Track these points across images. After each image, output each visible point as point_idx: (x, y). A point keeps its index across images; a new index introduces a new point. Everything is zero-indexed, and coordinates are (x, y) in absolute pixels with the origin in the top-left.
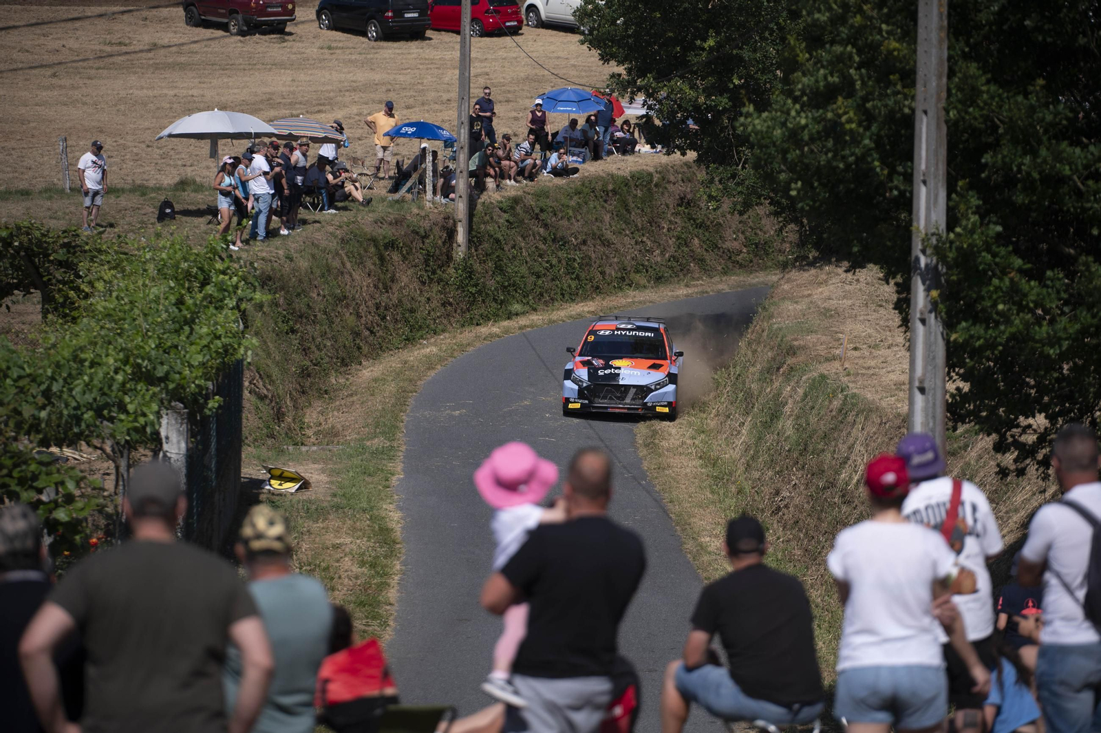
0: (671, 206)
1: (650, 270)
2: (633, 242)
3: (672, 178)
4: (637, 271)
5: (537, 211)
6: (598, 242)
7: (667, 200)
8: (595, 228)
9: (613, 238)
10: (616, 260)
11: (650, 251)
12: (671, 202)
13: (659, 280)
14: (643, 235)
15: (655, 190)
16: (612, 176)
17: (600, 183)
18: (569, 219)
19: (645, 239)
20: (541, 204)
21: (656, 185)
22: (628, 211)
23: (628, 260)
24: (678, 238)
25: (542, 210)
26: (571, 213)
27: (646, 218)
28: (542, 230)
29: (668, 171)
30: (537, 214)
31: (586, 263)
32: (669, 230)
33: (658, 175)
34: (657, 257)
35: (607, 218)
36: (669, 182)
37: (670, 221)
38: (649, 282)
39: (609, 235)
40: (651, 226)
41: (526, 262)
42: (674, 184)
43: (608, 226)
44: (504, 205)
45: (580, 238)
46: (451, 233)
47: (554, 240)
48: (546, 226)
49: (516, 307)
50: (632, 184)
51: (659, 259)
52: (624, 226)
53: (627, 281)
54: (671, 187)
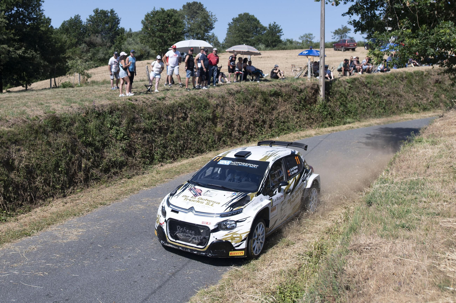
0: (432, 83)
1: (421, 106)
2: (413, 95)
3: (433, 74)
4: (415, 106)
5: (366, 83)
6: (396, 95)
7: (431, 81)
8: (394, 90)
9: (404, 94)
10: (404, 102)
11: (422, 99)
12: (432, 82)
13: (425, 109)
14: (418, 93)
15: (424, 77)
16: (405, 72)
17: (399, 74)
18: (381, 87)
19: (419, 95)
20: (368, 81)
21: (425, 76)
22: (412, 85)
23: (410, 102)
24: (435, 94)
25: (368, 83)
26: (383, 84)
27: (420, 88)
28: (368, 91)
29: (431, 71)
30: (366, 85)
31: (389, 103)
32: (431, 91)
33: (426, 72)
34: (425, 101)
35: (402, 87)
36: (431, 75)
37: (431, 89)
38: (420, 110)
39: (402, 93)
40: (422, 90)
41: (358, 102)
42: (434, 75)
43: (402, 89)
44: (349, 81)
45: (387, 94)
46: (317, 91)
47: (373, 94)
48: (370, 89)
49: (349, 120)
50: (414, 75)
51: (425, 102)
52: (409, 90)
53: (409, 110)
54: (432, 77)
